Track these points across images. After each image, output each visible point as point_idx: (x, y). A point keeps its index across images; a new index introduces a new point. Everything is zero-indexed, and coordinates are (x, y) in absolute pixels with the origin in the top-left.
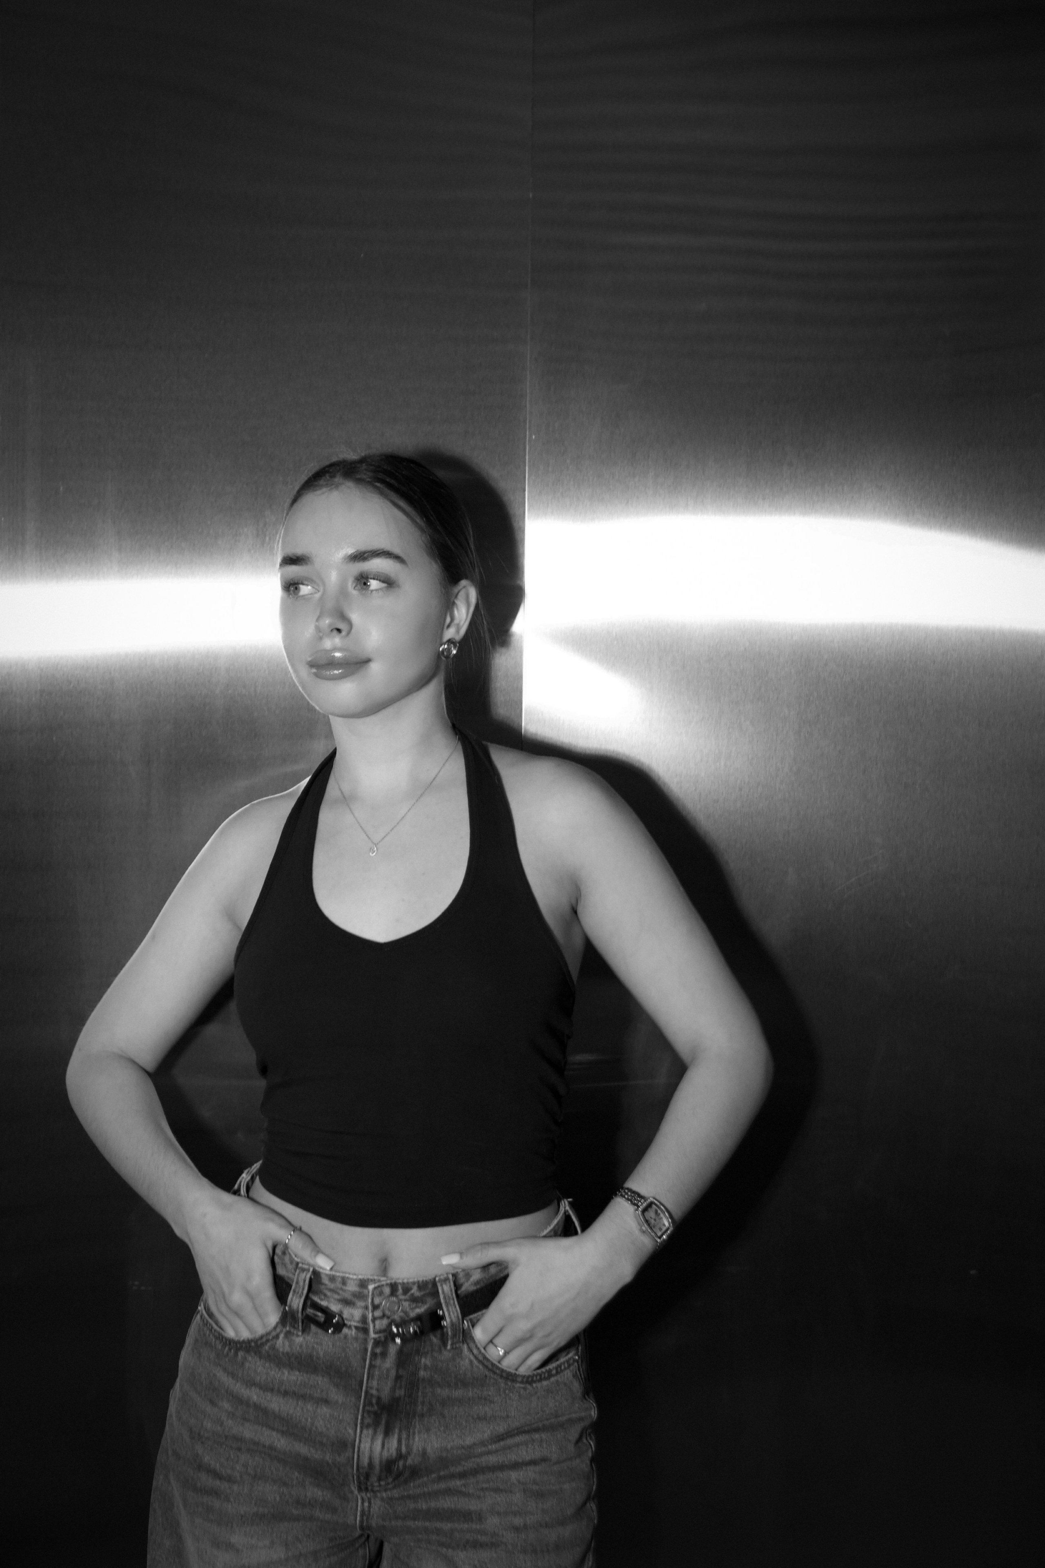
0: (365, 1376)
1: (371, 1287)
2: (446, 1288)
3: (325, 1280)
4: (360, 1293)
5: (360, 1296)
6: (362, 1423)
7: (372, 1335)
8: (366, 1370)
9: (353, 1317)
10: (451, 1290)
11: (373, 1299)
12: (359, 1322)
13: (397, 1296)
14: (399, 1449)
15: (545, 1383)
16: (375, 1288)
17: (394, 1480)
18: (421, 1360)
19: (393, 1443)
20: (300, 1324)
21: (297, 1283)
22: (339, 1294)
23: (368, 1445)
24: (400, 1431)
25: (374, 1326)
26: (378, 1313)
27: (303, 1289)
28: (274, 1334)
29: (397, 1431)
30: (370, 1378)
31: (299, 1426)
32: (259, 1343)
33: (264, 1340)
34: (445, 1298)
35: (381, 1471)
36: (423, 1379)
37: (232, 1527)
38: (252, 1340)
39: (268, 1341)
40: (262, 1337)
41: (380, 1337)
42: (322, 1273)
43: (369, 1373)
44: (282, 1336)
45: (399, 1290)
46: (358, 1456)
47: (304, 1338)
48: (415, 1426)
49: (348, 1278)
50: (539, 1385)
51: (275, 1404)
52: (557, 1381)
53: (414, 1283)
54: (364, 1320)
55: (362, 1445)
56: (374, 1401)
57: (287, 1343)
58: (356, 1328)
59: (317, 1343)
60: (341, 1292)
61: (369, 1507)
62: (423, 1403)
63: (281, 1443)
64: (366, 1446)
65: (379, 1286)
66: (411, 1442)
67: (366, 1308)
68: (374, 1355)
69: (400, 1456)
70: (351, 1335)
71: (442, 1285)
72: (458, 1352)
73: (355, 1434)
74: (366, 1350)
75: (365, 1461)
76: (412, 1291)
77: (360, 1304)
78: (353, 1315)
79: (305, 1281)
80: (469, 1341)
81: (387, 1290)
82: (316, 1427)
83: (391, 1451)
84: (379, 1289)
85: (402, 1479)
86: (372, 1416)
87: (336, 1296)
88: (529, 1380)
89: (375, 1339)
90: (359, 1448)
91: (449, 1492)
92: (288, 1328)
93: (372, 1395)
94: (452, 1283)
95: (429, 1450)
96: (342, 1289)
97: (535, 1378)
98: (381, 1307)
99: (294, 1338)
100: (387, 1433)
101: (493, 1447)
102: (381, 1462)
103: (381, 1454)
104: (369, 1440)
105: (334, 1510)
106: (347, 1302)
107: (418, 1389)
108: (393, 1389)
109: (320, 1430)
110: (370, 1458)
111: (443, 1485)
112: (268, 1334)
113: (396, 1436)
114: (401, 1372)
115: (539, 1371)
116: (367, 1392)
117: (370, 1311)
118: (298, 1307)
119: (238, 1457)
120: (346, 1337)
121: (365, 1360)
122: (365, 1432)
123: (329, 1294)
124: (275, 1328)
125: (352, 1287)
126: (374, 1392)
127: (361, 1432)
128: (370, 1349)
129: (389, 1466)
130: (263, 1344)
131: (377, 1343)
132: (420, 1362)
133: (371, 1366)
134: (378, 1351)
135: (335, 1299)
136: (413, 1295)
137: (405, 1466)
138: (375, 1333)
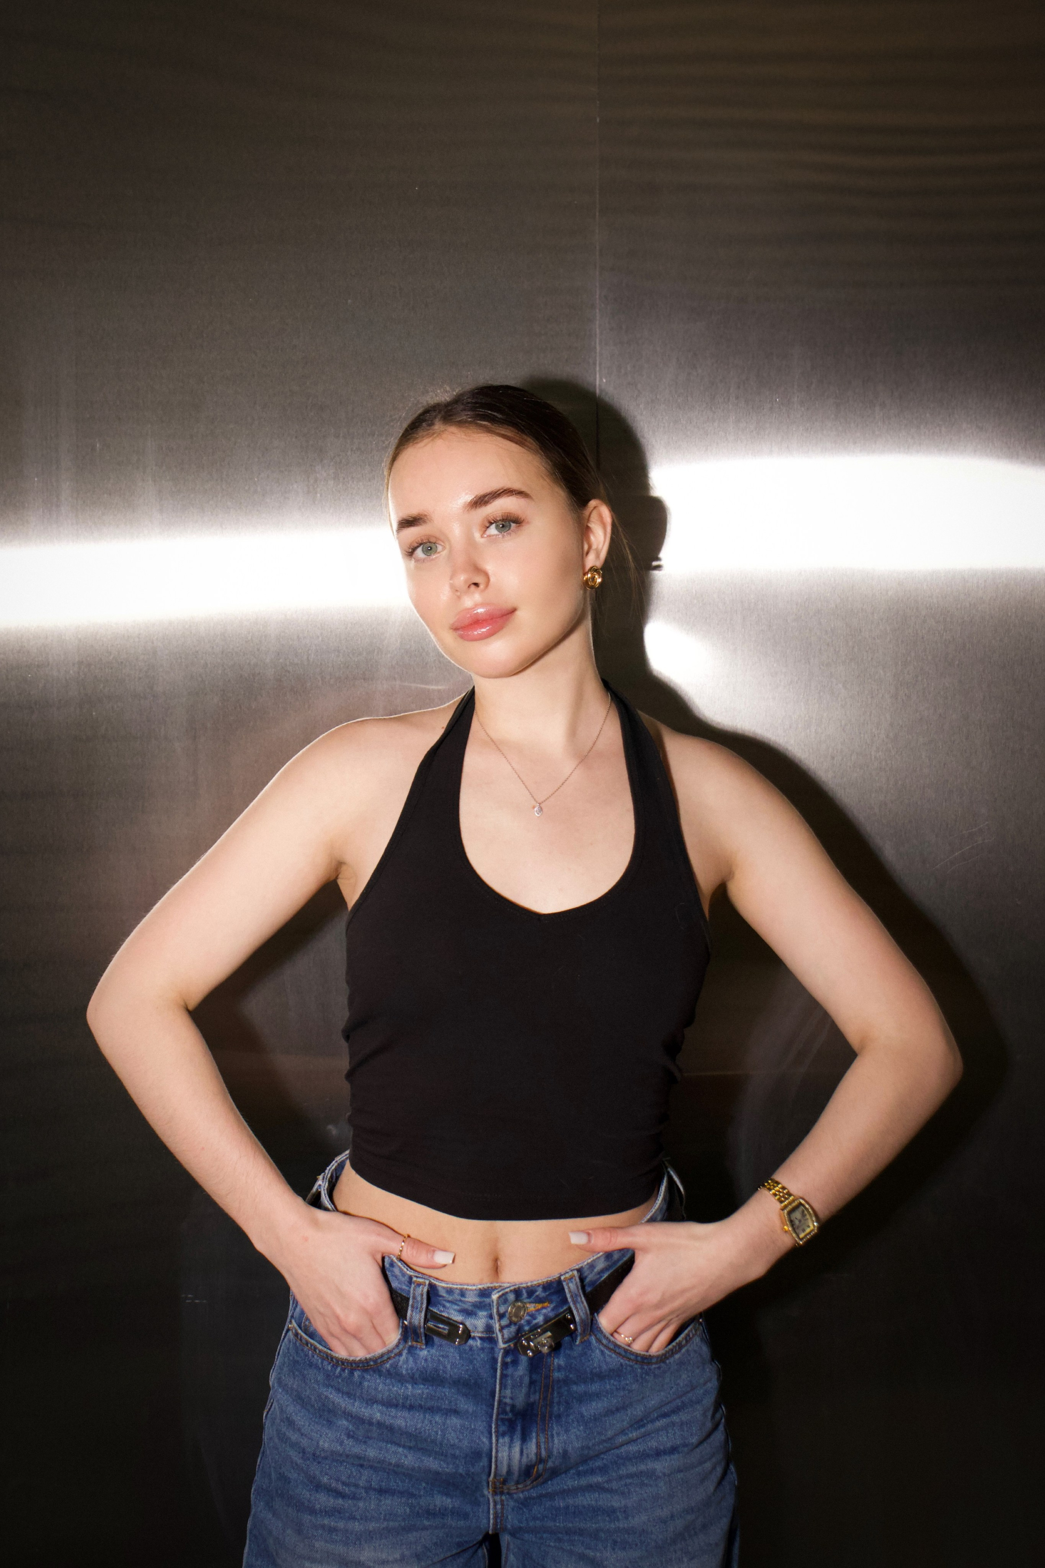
0: (498, 1387)
1: (495, 1297)
2: (572, 1286)
3: (443, 1293)
4: (480, 1303)
5: (480, 1306)
6: (497, 1432)
7: (501, 1345)
8: (498, 1381)
9: (476, 1328)
10: (578, 1288)
11: (498, 1309)
12: (482, 1332)
13: (521, 1301)
14: (538, 1454)
15: (677, 1356)
16: (500, 1297)
17: (532, 1482)
18: (553, 1361)
19: (532, 1447)
20: (423, 1338)
21: (414, 1298)
22: (458, 1305)
23: (505, 1454)
24: (537, 1435)
25: (503, 1336)
26: (504, 1322)
27: (422, 1304)
28: (397, 1351)
29: (534, 1434)
30: (503, 1388)
31: (429, 1440)
32: (379, 1361)
33: (385, 1358)
34: (572, 1296)
35: (520, 1476)
36: (559, 1381)
37: (360, 1544)
38: (370, 1359)
39: (389, 1358)
40: (382, 1355)
41: (509, 1346)
42: (439, 1286)
43: (501, 1384)
44: (405, 1352)
45: (523, 1294)
46: (496, 1465)
47: (428, 1351)
48: (553, 1429)
49: (466, 1289)
50: (672, 1360)
51: (401, 1419)
52: (688, 1351)
53: (539, 1285)
54: (489, 1329)
55: (500, 1455)
56: (508, 1409)
57: (411, 1359)
58: (481, 1338)
59: (443, 1356)
60: (460, 1304)
61: (502, 1509)
62: (559, 1403)
63: (409, 1460)
64: (504, 1455)
65: (503, 1295)
66: (550, 1444)
67: (491, 1317)
68: (505, 1365)
69: (540, 1460)
70: (476, 1346)
71: (568, 1284)
72: (587, 1344)
73: (491, 1443)
74: (495, 1360)
75: (504, 1470)
76: (537, 1293)
77: (482, 1314)
78: (477, 1324)
79: (422, 1295)
80: (596, 1333)
81: (511, 1297)
82: (448, 1440)
83: (530, 1457)
84: (504, 1297)
85: (541, 1480)
86: (507, 1423)
87: (456, 1307)
88: (662, 1358)
89: (505, 1349)
90: (496, 1457)
91: (591, 1488)
92: (410, 1344)
93: (506, 1404)
94: (578, 1280)
95: (570, 1450)
96: (461, 1301)
97: (668, 1355)
98: (507, 1315)
99: (418, 1352)
100: (524, 1439)
101: (634, 1435)
102: (520, 1468)
103: (520, 1461)
104: (506, 1448)
105: (466, 1516)
106: (469, 1313)
107: (553, 1390)
108: (528, 1395)
109: (452, 1442)
110: (509, 1466)
111: (584, 1482)
112: (389, 1352)
113: (534, 1440)
114: (534, 1377)
115: (670, 1347)
116: (500, 1401)
117: (496, 1321)
118: (420, 1323)
119: (360, 1472)
120: (471, 1348)
121: (495, 1370)
122: (501, 1440)
123: (448, 1305)
124: (397, 1346)
125: (471, 1298)
126: (508, 1401)
127: (497, 1441)
128: (500, 1360)
129: (527, 1472)
130: (383, 1362)
131: (507, 1352)
132: (553, 1364)
133: (503, 1376)
134: (509, 1360)
135: (455, 1310)
136: (537, 1296)
137: (545, 1470)
138: (505, 1343)
